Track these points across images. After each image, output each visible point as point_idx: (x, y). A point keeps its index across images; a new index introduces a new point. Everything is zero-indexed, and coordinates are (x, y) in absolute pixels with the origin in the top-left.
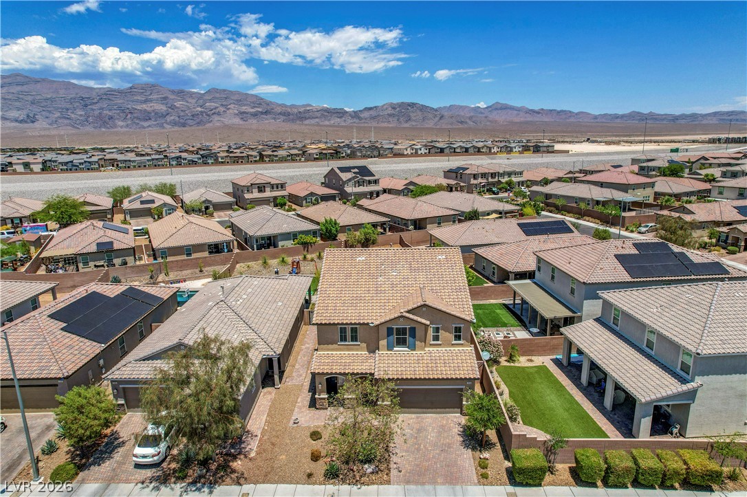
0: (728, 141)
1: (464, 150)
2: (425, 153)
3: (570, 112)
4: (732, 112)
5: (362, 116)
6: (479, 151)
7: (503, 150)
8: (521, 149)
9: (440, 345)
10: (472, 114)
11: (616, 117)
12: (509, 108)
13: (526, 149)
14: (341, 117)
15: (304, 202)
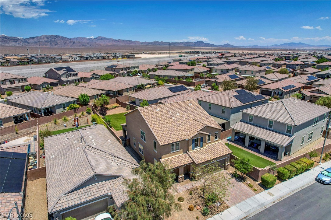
0: (191, 53)
1: (97, 58)
2: (79, 60)
3: (131, 41)
4: (188, 42)
5: (29, 41)
6: (104, 58)
7: (115, 57)
8: (122, 57)
9: (210, 142)
10: (88, 41)
11: (149, 43)
12: (105, 39)
13: (123, 57)
14: (16, 42)
15: (41, 87)
